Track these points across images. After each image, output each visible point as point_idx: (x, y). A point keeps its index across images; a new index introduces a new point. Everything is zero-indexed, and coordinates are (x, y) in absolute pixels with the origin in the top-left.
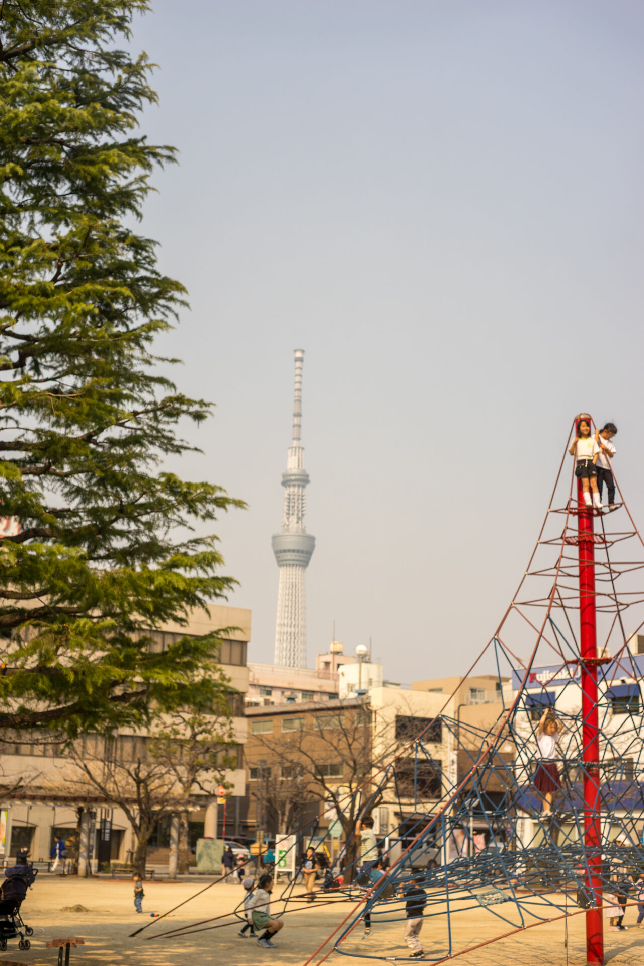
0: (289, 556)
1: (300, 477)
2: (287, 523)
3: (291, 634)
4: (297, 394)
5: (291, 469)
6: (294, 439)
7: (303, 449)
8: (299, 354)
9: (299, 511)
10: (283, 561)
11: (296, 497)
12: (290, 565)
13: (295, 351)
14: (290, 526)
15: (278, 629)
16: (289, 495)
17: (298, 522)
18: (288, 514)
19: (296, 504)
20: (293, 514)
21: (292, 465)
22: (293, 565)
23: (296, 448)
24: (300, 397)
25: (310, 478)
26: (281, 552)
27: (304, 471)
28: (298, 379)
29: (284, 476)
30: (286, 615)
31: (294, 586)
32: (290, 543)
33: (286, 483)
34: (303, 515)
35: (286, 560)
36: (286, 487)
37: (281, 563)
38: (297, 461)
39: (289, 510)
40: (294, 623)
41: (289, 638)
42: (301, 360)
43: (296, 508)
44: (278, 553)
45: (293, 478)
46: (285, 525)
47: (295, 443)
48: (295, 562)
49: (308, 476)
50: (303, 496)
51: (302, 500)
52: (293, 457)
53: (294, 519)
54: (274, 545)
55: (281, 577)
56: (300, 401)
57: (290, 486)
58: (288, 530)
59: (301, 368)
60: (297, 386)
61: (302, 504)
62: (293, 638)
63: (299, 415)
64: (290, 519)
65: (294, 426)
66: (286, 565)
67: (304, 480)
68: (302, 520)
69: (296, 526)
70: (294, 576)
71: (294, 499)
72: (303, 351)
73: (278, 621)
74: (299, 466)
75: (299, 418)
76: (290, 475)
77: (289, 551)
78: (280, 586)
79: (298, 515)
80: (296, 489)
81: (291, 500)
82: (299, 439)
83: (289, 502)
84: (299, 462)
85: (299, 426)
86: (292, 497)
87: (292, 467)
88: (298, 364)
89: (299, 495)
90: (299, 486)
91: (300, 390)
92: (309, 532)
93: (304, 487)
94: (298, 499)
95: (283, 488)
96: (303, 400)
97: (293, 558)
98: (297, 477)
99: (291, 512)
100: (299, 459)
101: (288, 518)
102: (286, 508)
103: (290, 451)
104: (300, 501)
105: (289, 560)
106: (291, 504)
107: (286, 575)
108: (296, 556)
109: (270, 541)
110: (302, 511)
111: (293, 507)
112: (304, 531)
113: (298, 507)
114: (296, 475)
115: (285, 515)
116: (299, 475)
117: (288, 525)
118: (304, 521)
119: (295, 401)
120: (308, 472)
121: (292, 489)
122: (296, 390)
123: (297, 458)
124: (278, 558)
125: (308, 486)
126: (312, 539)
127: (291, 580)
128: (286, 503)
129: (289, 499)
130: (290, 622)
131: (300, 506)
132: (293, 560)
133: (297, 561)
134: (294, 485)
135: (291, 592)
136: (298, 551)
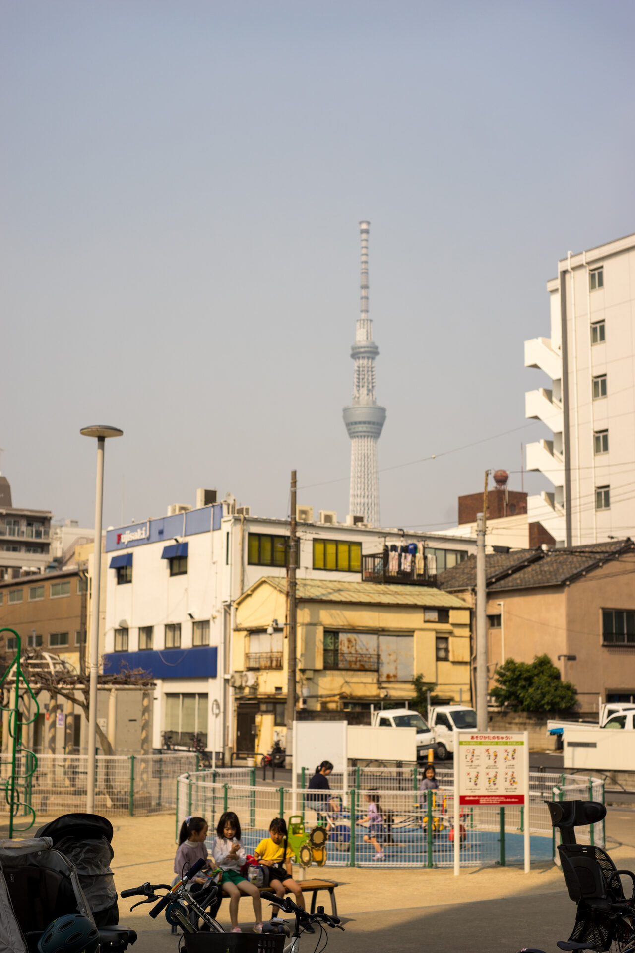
0: (361, 428)
1: (369, 349)
2: (357, 395)
3: (364, 504)
4: (363, 266)
5: (359, 341)
6: (362, 311)
7: (371, 321)
8: (364, 226)
9: (369, 383)
10: (354, 433)
11: (366, 369)
12: (361, 436)
13: (361, 223)
14: (361, 398)
15: (351, 499)
16: (359, 367)
17: (368, 394)
18: (358, 386)
19: (366, 376)
20: (363, 387)
21: (361, 337)
22: (364, 436)
23: (364, 320)
24: (367, 269)
25: (379, 350)
26: (352, 424)
27: (373, 343)
28: (364, 251)
29: (353, 348)
30: (359, 486)
31: (366, 457)
32: (361, 414)
33: (355, 356)
34: (373, 387)
35: (357, 432)
36: (355, 359)
37: (352, 435)
38: (365, 334)
39: (359, 382)
40: (366, 493)
41: (362, 509)
42: (366, 232)
43: (366, 380)
44: (349, 425)
45: (362, 350)
46: (355, 397)
47: (363, 316)
48: (366, 434)
49: (377, 348)
50: (372, 368)
51: (372, 372)
52: (362, 329)
53: (364, 391)
54: (345, 417)
55: (353, 448)
56: (366, 273)
57: (359, 358)
58: (358, 402)
59: (367, 240)
60: (364, 258)
61: (372, 375)
62: (366, 508)
63: (366, 287)
64: (361, 392)
65: (362, 298)
66: (358, 437)
67: (372, 352)
68: (372, 391)
69: (366, 398)
70: (366, 448)
71: (363, 371)
72: (368, 223)
73: (351, 492)
74: (367, 338)
75: (366, 290)
76: (359, 348)
77: (360, 423)
78: (353, 457)
79: (368, 387)
80: (365, 362)
81: (361, 373)
82: (367, 311)
83: (359, 375)
84: (367, 334)
85: (367, 298)
86: (361, 369)
87: (361, 340)
88: (364, 236)
89: (368, 367)
90: (368, 358)
91: (366, 262)
92: (380, 403)
93: (373, 359)
94: (368, 371)
95: (352, 360)
96: (370, 272)
97: (364, 429)
98: (366, 349)
99: (361, 384)
100: (367, 331)
101: (358, 391)
102: (356, 380)
103: (358, 324)
104: (370, 373)
105: (361, 432)
106: (361, 377)
107: (358, 447)
108: (367, 428)
109: (341, 414)
110: (372, 383)
111: (363, 379)
112: (374, 402)
113: (368, 379)
114: (364, 347)
115: (355, 387)
116: (368, 347)
117: (358, 398)
118: (374, 392)
119: (362, 273)
120: (377, 344)
121: (361, 361)
122: (362, 262)
123: (365, 330)
124: (349, 430)
125: (377, 358)
126: (383, 410)
127: (363, 452)
128: (356, 376)
129: (359, 371)
130: (363, 493)
131: (370, 378)
132: (364, 432)
133: (368, 432)
134: (363, 358)
135: (363, 463)
136: (369, 423)
